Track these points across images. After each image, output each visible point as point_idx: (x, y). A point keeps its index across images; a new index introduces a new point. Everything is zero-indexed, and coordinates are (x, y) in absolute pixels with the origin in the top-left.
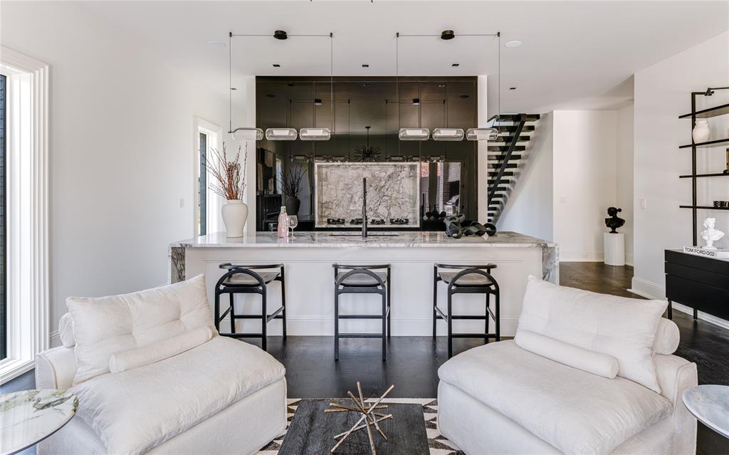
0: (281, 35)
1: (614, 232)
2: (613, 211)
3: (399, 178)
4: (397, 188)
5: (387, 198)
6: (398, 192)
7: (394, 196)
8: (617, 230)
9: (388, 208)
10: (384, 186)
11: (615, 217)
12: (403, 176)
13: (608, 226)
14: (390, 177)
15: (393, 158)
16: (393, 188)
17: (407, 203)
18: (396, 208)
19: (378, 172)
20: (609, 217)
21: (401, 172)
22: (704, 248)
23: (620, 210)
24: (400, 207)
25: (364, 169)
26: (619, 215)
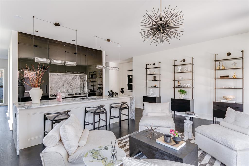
0: (57, 25)
1: (122, 94)
2: (122, 89)
3: (76, 80)
4: (75, 83)
5: (72, 86)
6: (75, 84)
7: (74, 85)
8: (123, 93)
9: (72, 90)
10: (70, 82)
11: (122, 90)
12: (77, 79)
13: (121, 93)
14: (72, 79)
15: (75, 73)
16: (74, 83)
17: (78, 88)
18: (75, 90)
19: (68, 77)
20: (121, 90)
21: (76, 77)
22: (150, 95)
23: (123, 89)
24: (76, 89)
25: (63, 76)
26: (123, 90)
